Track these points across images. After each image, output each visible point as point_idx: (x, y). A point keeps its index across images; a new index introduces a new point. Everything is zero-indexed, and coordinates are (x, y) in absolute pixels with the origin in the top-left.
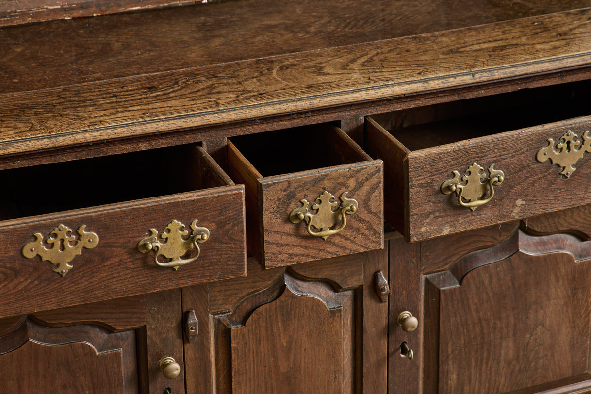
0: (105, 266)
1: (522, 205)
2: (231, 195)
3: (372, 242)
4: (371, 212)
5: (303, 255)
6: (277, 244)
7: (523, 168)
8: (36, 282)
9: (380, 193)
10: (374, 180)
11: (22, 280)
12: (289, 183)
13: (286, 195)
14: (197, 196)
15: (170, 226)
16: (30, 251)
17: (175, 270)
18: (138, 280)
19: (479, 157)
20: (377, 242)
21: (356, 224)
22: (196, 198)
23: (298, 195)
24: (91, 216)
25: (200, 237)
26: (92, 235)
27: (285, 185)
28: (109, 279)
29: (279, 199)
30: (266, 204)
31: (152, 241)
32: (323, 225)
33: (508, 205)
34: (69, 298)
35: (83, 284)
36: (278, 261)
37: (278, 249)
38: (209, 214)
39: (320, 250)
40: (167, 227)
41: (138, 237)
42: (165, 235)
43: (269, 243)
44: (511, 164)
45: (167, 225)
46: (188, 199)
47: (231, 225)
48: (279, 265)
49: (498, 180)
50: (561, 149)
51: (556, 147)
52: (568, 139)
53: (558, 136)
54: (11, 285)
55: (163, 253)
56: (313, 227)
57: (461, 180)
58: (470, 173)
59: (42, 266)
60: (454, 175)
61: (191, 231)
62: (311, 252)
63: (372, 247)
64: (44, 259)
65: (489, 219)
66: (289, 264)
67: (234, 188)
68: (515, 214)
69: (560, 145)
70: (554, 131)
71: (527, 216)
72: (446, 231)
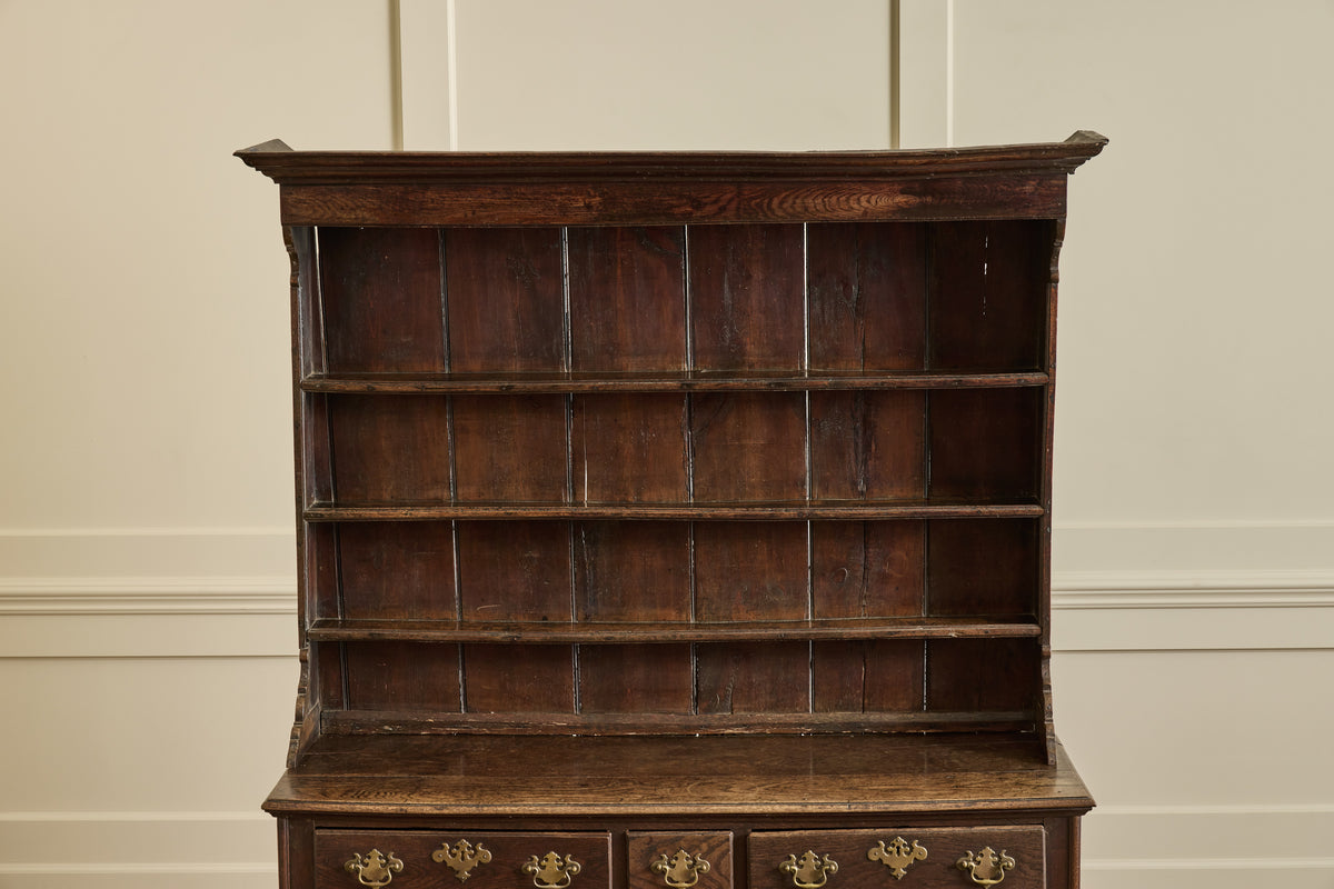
0: (495, 880)
2: (600, 839)
4: (721, 875)
7: (856, 864)
8: (441, 884)
9: (730, 859)
10: (724, 847)
11: (431, 879)
12: (651, 838)
13: (648, 848)
14: (572, 836)
15: (548, 856)
16: (438, 856)
19: (814, 846)
21: (708, 883)
23: (659, 850)
24: (487, 837)
25: (571, 869)
26: (487, 852)
27: (648, 840)
29: (642, 851)
30: (631, 854)
31: (533, 865)
32: (680, 879)
38: (581, 852)
40: (545, 857)
41: (521, 861)
42: (543, 863)
43: (634, 887)
44: (844, 857)
46: (565, 837)
47: (598, 864)
49: (830, 869)
50: (891, 853)
51: (886, 850)
52: (897, 844)
53: (889, 840)
54: (423, 882)
55: (541, 877)
56: (670, 879)
57: (797, 864)
58: (805, 859)
59: (446, 871)
60: (790, 858)
61: (565, 862)
64: (449, 865)
67: (601, 834)
69: (890, 849)
70: (885, 836)
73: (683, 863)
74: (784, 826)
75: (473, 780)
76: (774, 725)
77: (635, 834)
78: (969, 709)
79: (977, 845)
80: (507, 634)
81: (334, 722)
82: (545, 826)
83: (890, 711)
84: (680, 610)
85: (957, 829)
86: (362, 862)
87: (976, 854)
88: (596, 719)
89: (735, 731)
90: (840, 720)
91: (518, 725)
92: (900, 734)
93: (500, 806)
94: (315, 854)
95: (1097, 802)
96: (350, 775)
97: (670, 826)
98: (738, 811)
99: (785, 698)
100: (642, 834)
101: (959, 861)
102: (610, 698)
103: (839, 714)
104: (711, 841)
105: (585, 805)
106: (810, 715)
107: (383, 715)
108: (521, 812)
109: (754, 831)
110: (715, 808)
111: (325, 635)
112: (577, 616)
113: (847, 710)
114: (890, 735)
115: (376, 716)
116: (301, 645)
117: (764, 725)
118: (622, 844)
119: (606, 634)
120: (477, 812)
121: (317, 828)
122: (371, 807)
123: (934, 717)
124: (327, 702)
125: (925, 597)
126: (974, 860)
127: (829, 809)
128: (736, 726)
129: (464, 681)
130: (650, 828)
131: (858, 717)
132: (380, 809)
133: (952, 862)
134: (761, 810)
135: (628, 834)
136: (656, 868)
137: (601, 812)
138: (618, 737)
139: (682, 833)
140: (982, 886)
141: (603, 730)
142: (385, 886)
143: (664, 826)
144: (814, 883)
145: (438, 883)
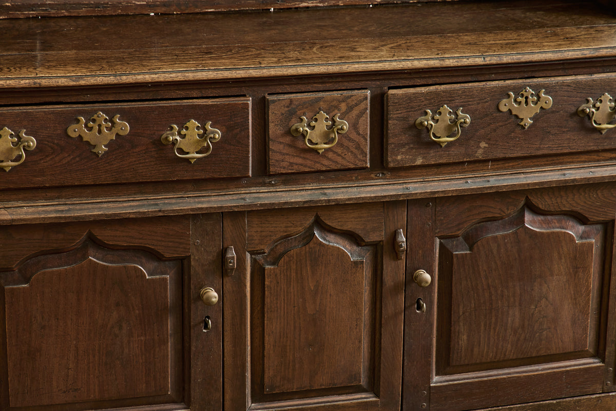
0: (134, 152)
1: (485, 147)
2: (240, 104)
3: (361, 160)
4: (359, 134)
6: (280, 153)
7: (487, 115)
8: (78, 159)
9: (367, 118)
10: (362, 106)
11: (66, 155)
12: (291, 101)
13: (288, 111)
14: (211, 102)
15: (188, 124)
16: (74, 131)
17: (191, 163)
18: (160, 168)
19: (448, 100)
20: (364, 161)
21: (346, 143)
22: (211, 103)
23: (299, 112)
24: (125, 108)
25: (212, 136)
26: (125, 124)
27: (288, 102)
28: (137, 164)
29: (282, 114)
30: (271, 117)
31: (173, 135)
32: (319, 141)
33: (473, 146)
34: (103, 176)
35: (115, 166)
36: (281, 167)
37: (281, 157)
38: (221, 118)
39: (316, 162)
40: (185, 125)
41: (162, 130)
42: (184, 132)
43: (274, 151)
44: (477, 110)
45: (186, 124)
46: (204, 103)
47: (238, 130)
48: (282, 172)
49: (464, 122)
50: (520, 103)
51: (515, 101)
52: (525, 94)
53: (518, 91)
54: (57, 159)
55: (182, 147)
56: (310, 141)
57: (433, 119)
58: (440, 113)
59: (83, 146)
60: (426, 113)
61: (205, 130)
62: (309, 163)
63: (360, 164)
64: (85, 139)
65: (456, 154)
66: (290, 171)
67: (242, 98)
68: (480, 154)
69: (520, 99)
70: (514, 86)
71: (490, 157)
72: (419, 162)
74: (419, 82)
75: (83, 54)
77: (274, 97)
79: (597, 91)
82: (182, 93)
85: (580, 77)
87: (596, 100)
89: (310, 4)
91: (97, 5)
93: (139, 74)
97: (309, 88)
98: (380, 68)
100: (281, 97)
101: (581, 108)
104: (349, 101)
105: (226, 69)
108: (161, 80)
109: (390, 88)
110: (356, 66)
118: (262, 107)
120: (115, 82)
126: (595, 106)
127: (465, 62)
130: (290, 91)
132: (12, 83)
133: (574, 109)
134: (401, 66)
135: (268, 97)
136: (297, 130)
137: (243, 76)
138: (197, 13)
139: (321, 94)
140: (599, 131)
141: (183, 8)
142: (18, 165)
143: (303, 88)
144: (448, 137)
145: (74, 158)
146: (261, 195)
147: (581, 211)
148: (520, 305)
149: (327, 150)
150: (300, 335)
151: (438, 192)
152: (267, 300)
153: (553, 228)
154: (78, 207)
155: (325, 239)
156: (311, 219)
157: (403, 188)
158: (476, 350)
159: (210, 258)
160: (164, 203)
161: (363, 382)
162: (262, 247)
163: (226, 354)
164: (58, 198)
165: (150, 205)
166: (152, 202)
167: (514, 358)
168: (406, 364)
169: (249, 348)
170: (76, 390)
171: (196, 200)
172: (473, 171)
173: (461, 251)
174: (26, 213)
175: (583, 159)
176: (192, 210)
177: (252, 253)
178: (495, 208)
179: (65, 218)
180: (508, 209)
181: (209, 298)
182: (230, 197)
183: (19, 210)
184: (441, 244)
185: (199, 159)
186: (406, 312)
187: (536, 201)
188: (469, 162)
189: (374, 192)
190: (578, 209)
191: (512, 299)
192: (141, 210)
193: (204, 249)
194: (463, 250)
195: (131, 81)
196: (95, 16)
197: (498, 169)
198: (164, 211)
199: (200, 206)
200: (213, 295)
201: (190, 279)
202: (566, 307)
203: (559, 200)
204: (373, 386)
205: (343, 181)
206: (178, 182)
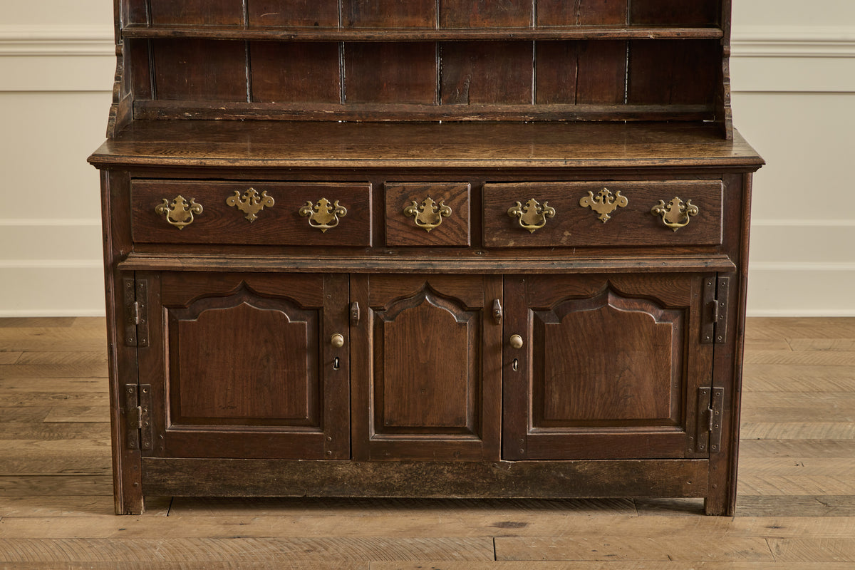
0: (278, 221)
1: (568, 236)
2: (362, 188)
3: (462, 239)
4: (461, 218)
5: (413, 240)
6: (396, 229)
7: (570, 209)
8: (234, 223)
9: (468, 205)
10: (463, 195)
11: (226, 220)
12: (404, 188)
13: (402, 196)
14: (340, 185)
15: (320, 201)
16: (231, 201)
17: (322, 232)
18: (299, 235)
19: (536, 195)
20: (465, 240)
21: (450, 225)
23: (410, 198)
24: (271, 186)
25: (339, 212)
26: (271, 198)
27: (401, 189)
28: (280, 230)
29: (397, 198)
30: (388, 200)
31: (308, 209)
32: (427, 221)
33: (557, 234)
34: (254, 238)
35: (263, 231)
36: (396, 241)
37: (396, 233)
38: (347, 198)
39: (424, 239)
40: (318, 202)
41: (299, 205)
42: (317, 207)
43: (390, 227)
44: (561, 204)
46: (334, 186)
47: (360, 208)
48: (397, 244)
49: (549, 214)
50: (598, 201)
51: (594, 199)
52: (603, 194)
53: (597, 191)
54: (218, 222)
55: (315, 219)
56: (419, 221)
57: (522, 209)
58: (528, 205)
59: (238, 214)
60: (517, 205)
61: (334, 207)
62: (419, 239)
63: (461, 243)
64: (240, 209)
65: (543, 241)
66: (403, 244)
67: (364, 184)
68: (564, 241)
69: (598, 197)
70: (594, 187)
71: (573, 244)
72: (511, 244)
73: (430, 208)
74: (512, 179)
75: (259, 145)
76: (502, 114)
77: (391, 185)
78: (662, 102)
79: (668, 195)
80: (285, 33)
81: (144, 110)
82: (318, 177)
83: (597, 103)
84: (428, 19)
85: (652, 183)
86: (170, 207)
87: (667, 202)
88: (359, 108)
89: (471, 118)
90: (557, 110)
91: (294, 112)
92: (606, 122)
93: (281, 160)
94: (131, 200)
95: (766, 162)
96: (158, 142)
97: (420, 178)
98: (476, 166)
99: (512, 92)
100: (397, 184)
101: (653, 208)
102: (370, 91)
103: (556, 105)
104: (452, 190)
105: (351, 160)
106: (532, 106)
107: (184, 104)
108: (299, 165)
109: (487, 182)
110: (456, 163)
111: (137, 33)
112: (343, 22)
113: (562, 102)
114: (597, 123)
115: (178, 104)
116: (117, 41)
117: (495, 113)
118: (380, 192)
119: (367, 34)
120: (263, 165)
121: (132, 178)
122: (176, 161)
123: (633, 108)
124: (139, 93)
125: (628, 9)
126: (666, 207)
127: (549, 164)
128: (472, 114)
129: (250, 76)
130: (404, 180)
131: (571, 108)
132: (184, 162)
133: (647, 208)
134: (494, 164)
135: (385, 184)
136: (408, 212)
137: (363, 166)
138: (376, 122)
139: (429, 184)
140: (671, 229)
141: (364, 117)
142: (188, 225)
143: (415, 178)
144: (535, 225)
145: (232, 222)
146: (379, 262)
147: (658, 297)
148: (606, 373)
149: (434, 230)
150: (414, 379)
151: (527, 270)
152: (386, 349)
153: (634, 309)
154: (234, 261)
155: (434, 303)
156: (423, 285)
157: (498, 265)
158: (567, 408)
159: (340, 309)
160: (301, 263)
161: (468, 424)
162: (382, 305)
163: (352, 390)
164: (220, 253)
165: (290, 264)
166: (292, 261)
167: (602, 418)
168: (505, 414)
169: (372, 387)
170: (233, 408)
171: (327, 262)
172: (561, 255)
173: (552, 323)
174: (194, 263)
175: (658, 252)
176: (322, 269)
177: (374, 309)
178: (580, 288)
179: (223, 268)
180: (592, 290)
181: (336, 341)
182: (354, 262)
183: (189, 260)
184: (535, 315)
185: (328, 229)
186: (505, 370)
187: (616, 284)
188: (556, 248)
189: (472, 266)
190: (656, 294)
191: (598, 367)
192: (282, 267)
193: (335, 303)
194: (553, 321)
195: (275, 165)
196: (292, 121)
197: (582, 255)
198: (300, 269)
199: (329, 267)
200: (340, 339)
201: (323, 326)
202: (648, 378)
203: (637, 285)
204: (477, 430)
205: (449, 256)
206: (312, 246)
